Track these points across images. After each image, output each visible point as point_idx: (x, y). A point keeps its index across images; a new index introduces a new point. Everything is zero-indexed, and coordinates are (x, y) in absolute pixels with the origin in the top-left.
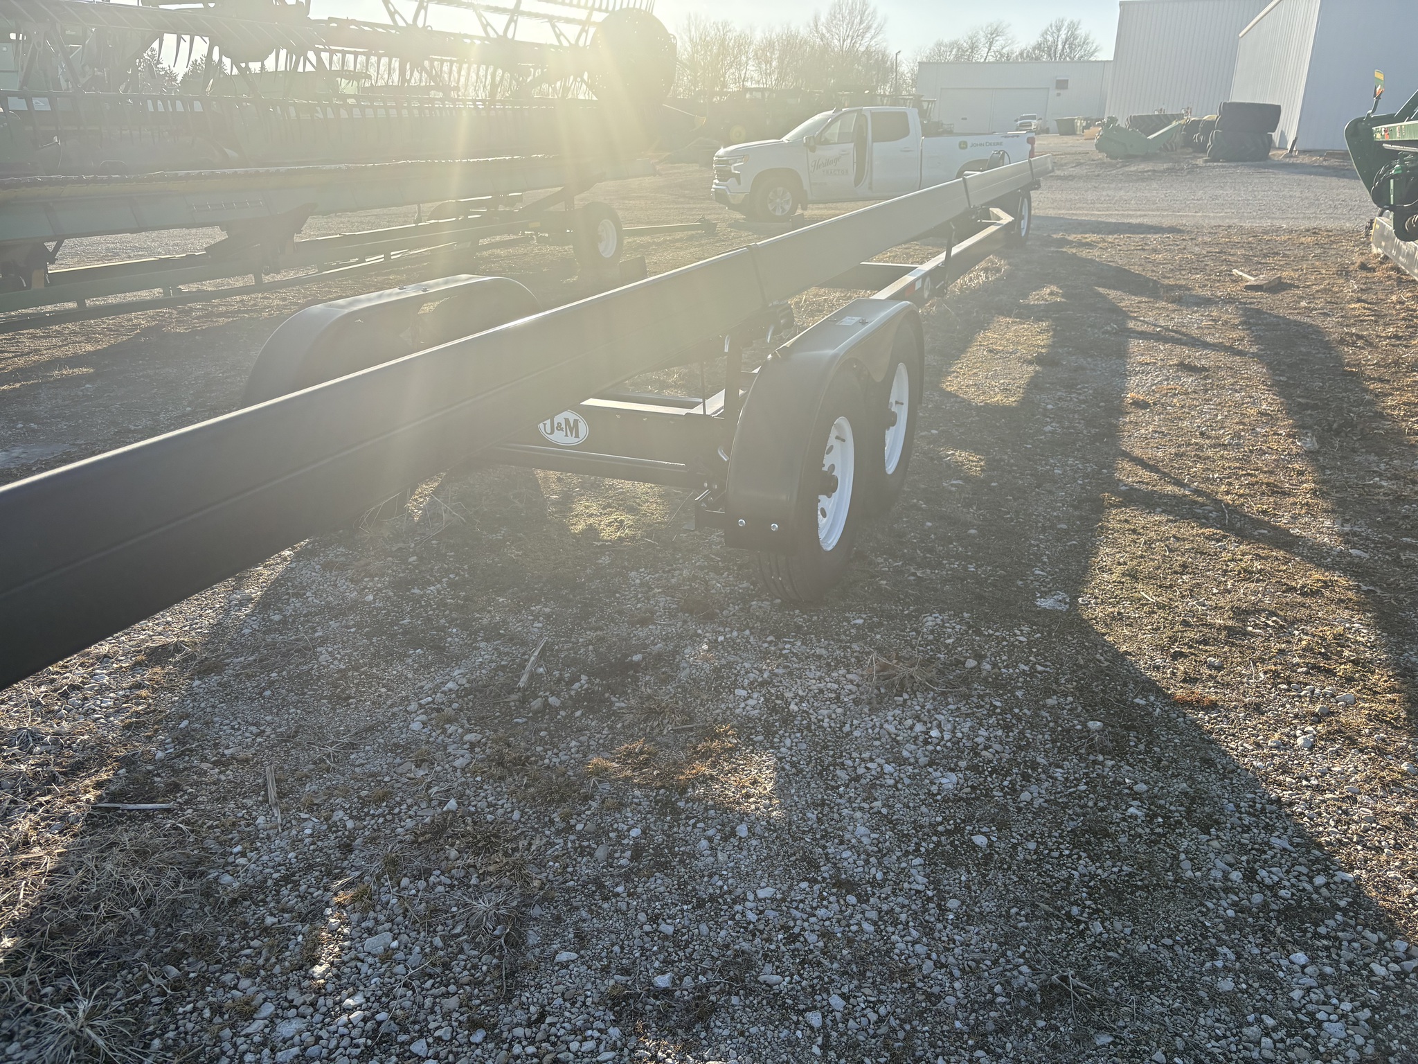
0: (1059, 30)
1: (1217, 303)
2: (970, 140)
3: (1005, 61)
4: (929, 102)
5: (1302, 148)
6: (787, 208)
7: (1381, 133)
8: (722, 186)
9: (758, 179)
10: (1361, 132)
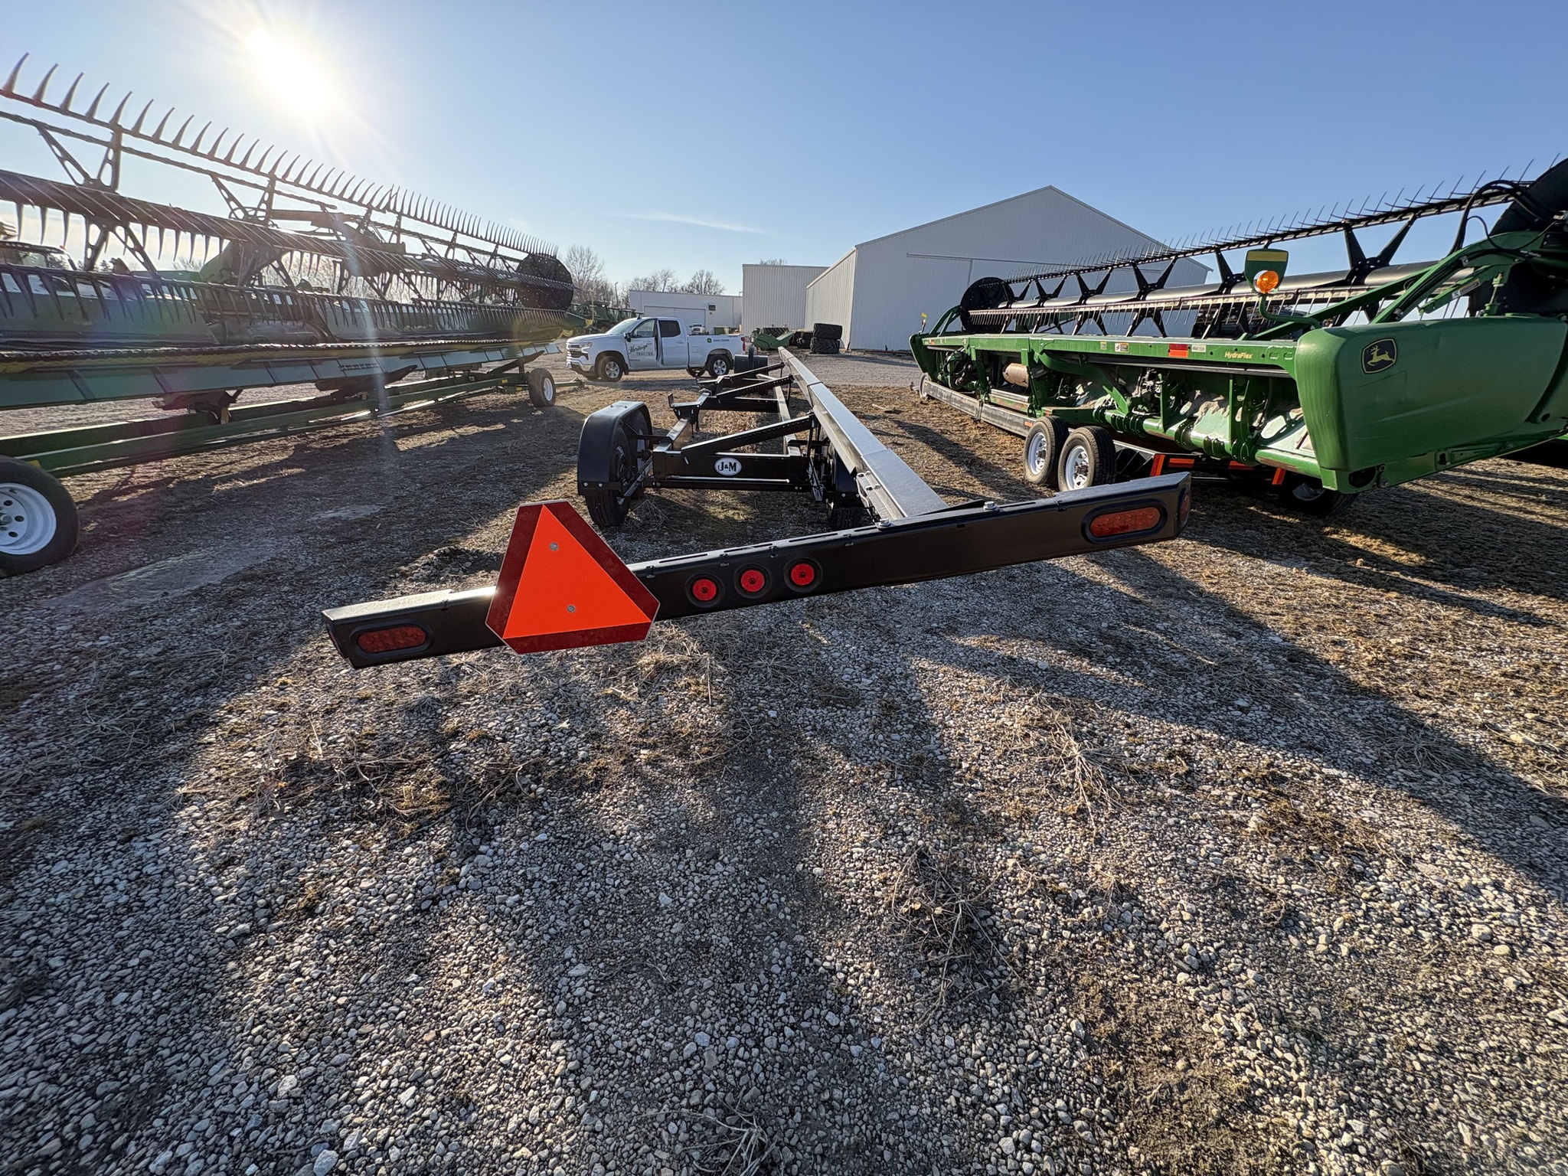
0: (701, 277)
2: (713, 338)
7: (928, 342)
8: (576, 361)
9: (599, 357)
10: (916, 341)
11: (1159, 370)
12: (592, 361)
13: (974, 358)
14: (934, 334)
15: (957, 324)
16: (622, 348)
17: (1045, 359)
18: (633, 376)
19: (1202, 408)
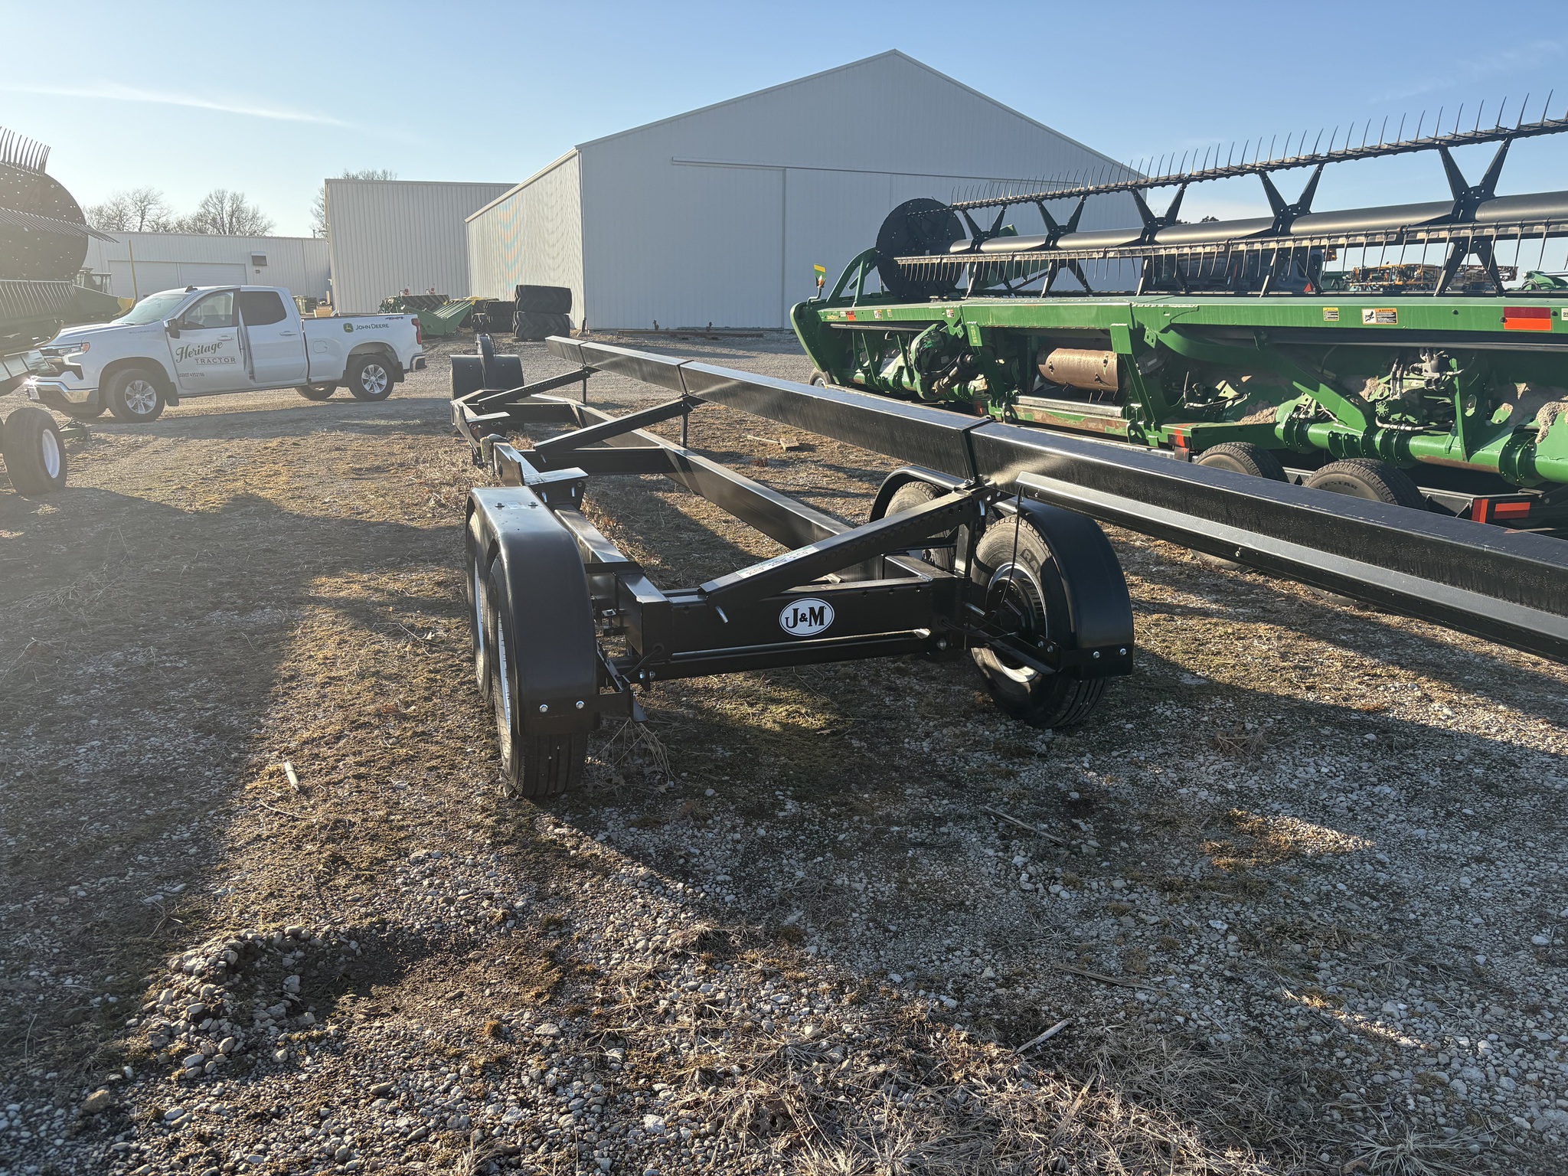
2: (354, 322)
4: (102, 276)
5: (593, 328)
7: (834, 316)
8: (50, 383)
9: (110, 371)
10: (807, 314)
11: (1452, 353)
12: (92, 379)
13: (976, 341)
14: (837, 301)
15: (875, 282)
16: (161, 352)
17: (1172, 340)
18: (188, 406)
19: (1543, 414)
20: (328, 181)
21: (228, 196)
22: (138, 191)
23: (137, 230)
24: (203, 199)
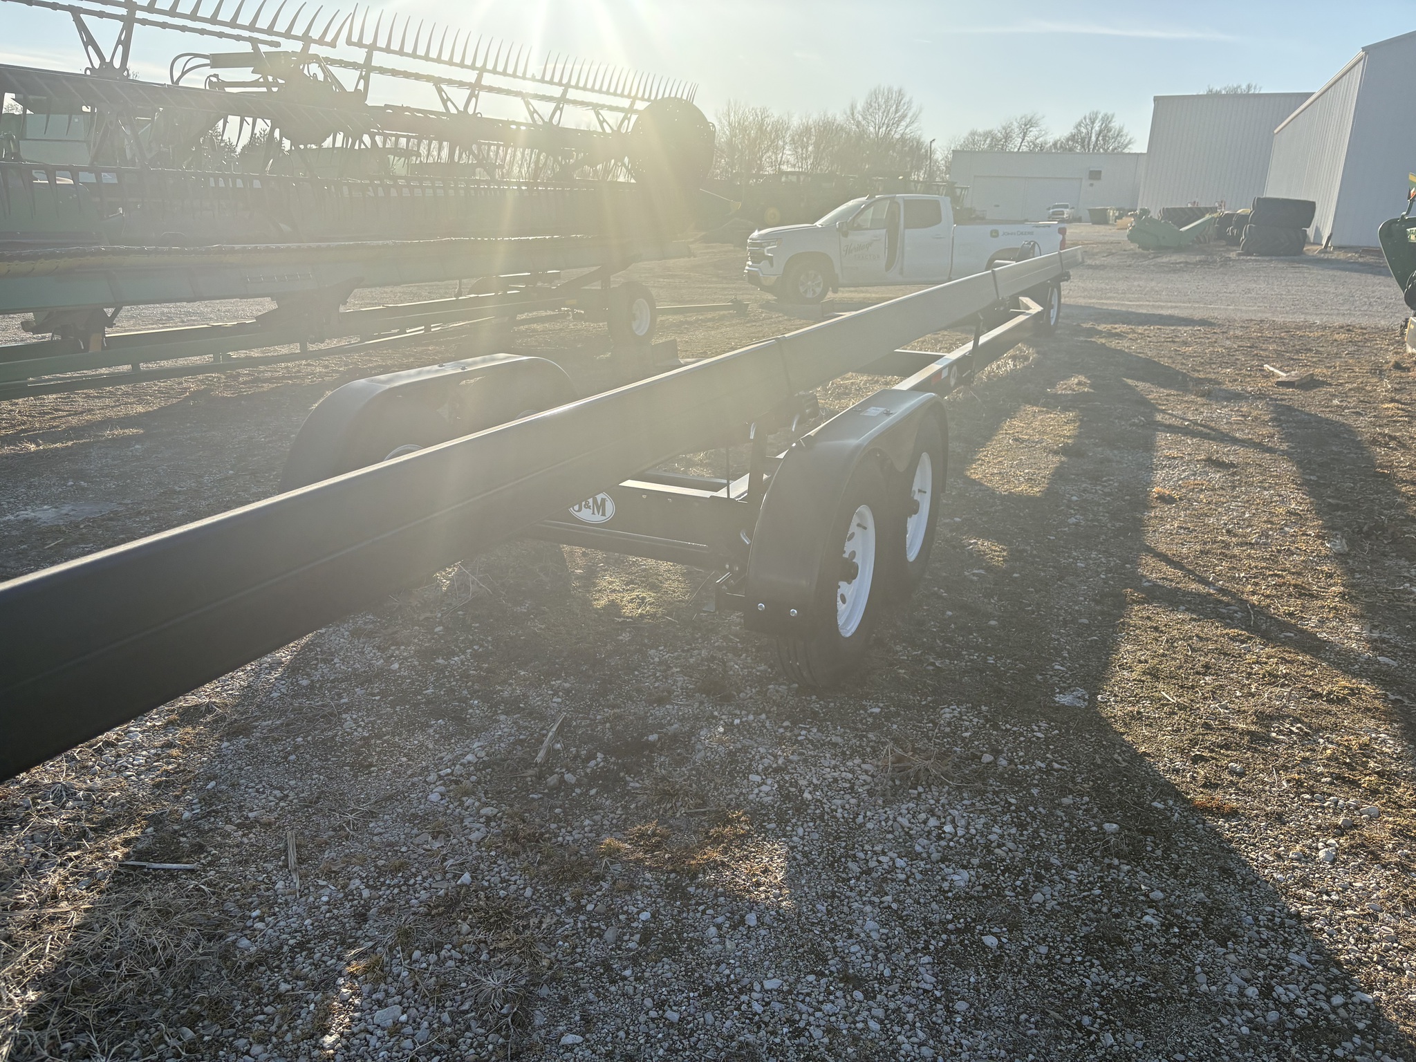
0: (1093, 123)
1: (1247, 398)
2: (1001, 229)
3: (1039, 151)
4: (962, 188)
5: (1338, 244)
6: (818, 290)
8: (755, 268)
9: (791, 262)
10: (1394, 233)
20: (1156, 99)
21: (1100, 117)
22: (1025, 116)
23: (1016, 150)
24: (1078, 120)
